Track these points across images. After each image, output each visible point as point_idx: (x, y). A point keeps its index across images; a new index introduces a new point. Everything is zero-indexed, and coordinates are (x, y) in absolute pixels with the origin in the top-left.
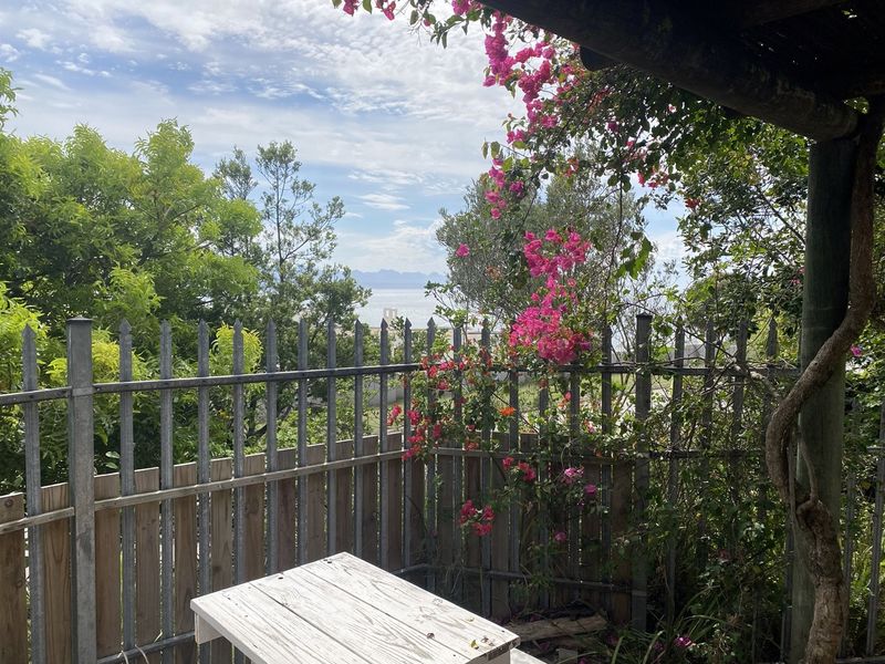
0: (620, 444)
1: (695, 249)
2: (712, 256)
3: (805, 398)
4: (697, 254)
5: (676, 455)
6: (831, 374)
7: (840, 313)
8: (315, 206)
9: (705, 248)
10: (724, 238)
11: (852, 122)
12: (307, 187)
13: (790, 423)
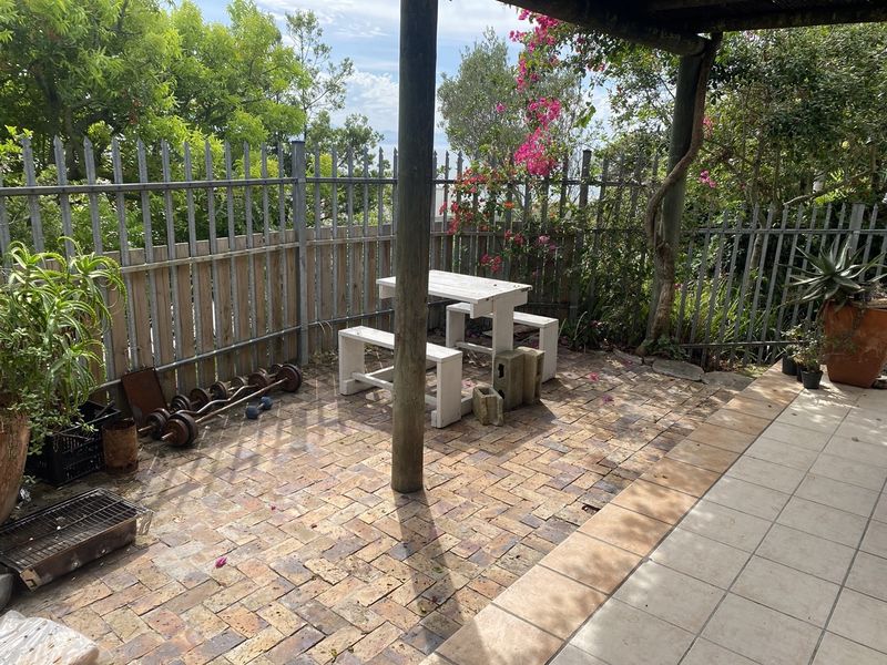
0: (567, 225)
1: (617, 111)
2: (628, 117)
3: (666, 191)
4: (619, 115)
5: (598, 232)
6: (678, 180)
7: (686, 148)
8: (331, 65)
9: (623, 111)
10: (636, 105)
11: (701, 46)
12: (324, 49)
13: (658, 204)
